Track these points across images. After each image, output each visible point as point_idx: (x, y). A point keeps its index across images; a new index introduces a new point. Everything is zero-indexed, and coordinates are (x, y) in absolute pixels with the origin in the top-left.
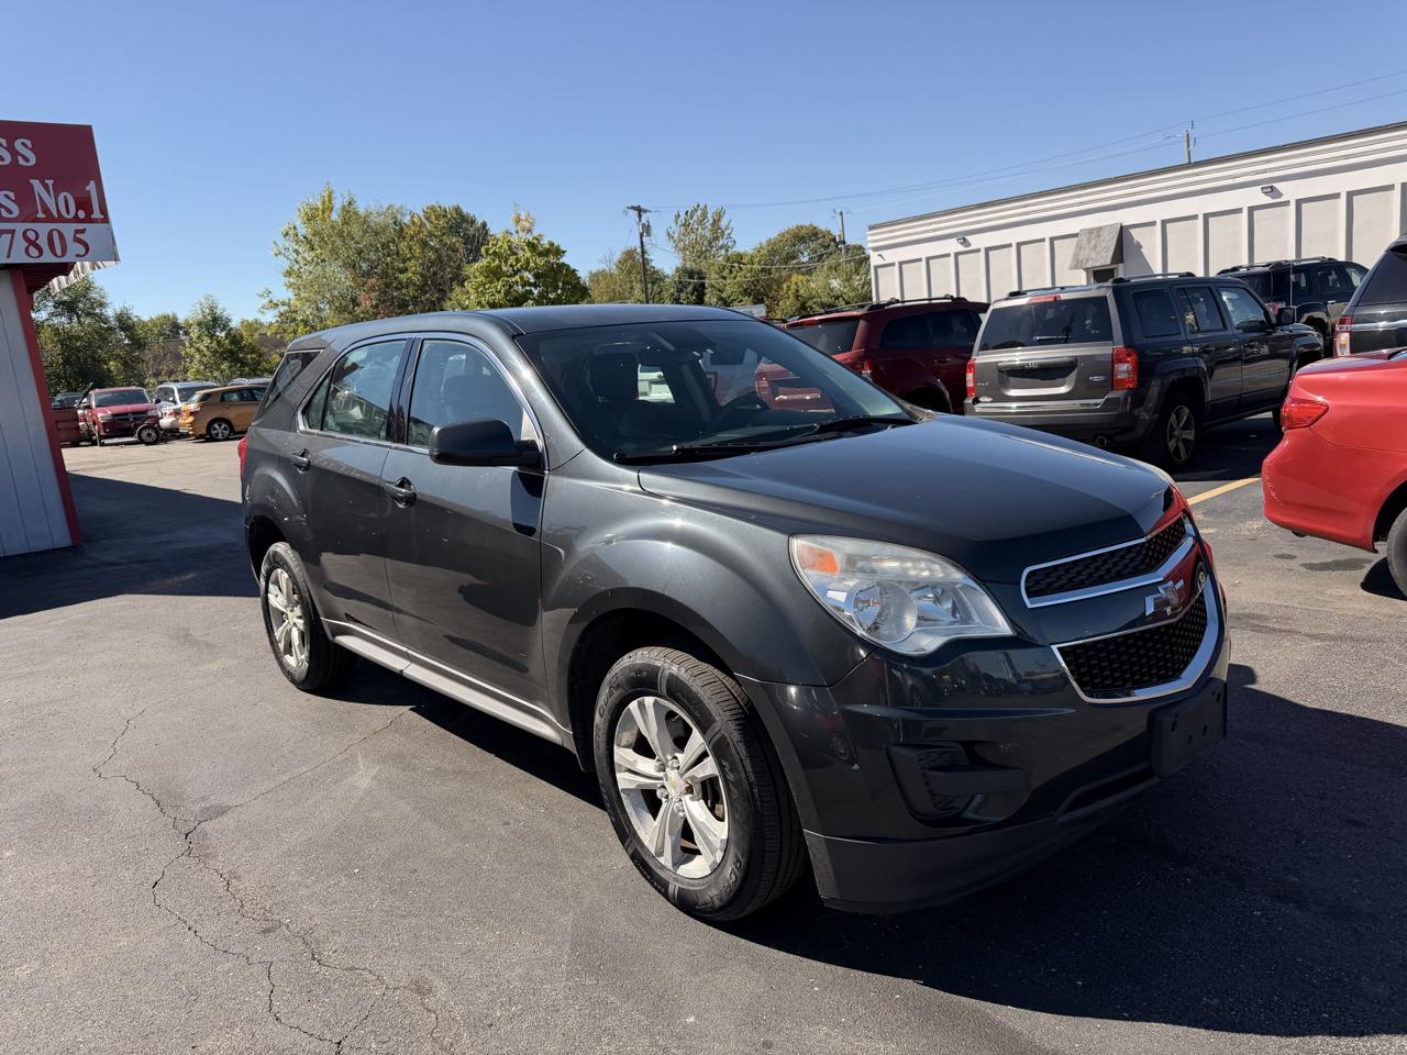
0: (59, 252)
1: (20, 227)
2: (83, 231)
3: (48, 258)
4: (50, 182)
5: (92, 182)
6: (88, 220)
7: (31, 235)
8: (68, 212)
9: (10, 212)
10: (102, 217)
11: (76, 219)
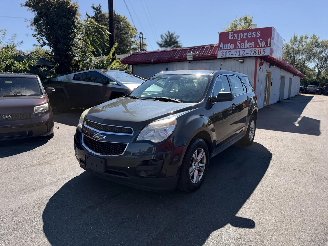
0: (259, 53)
1: (253, 49)
2: (265, 49)
3: (257, 55)
4: (261, 40)
5: (269, 39)
6: (267, 47)
7: (255, 51)
8: (263, 46)
9: (252, 46)
10: (269, 46)
11: (264, 47)
